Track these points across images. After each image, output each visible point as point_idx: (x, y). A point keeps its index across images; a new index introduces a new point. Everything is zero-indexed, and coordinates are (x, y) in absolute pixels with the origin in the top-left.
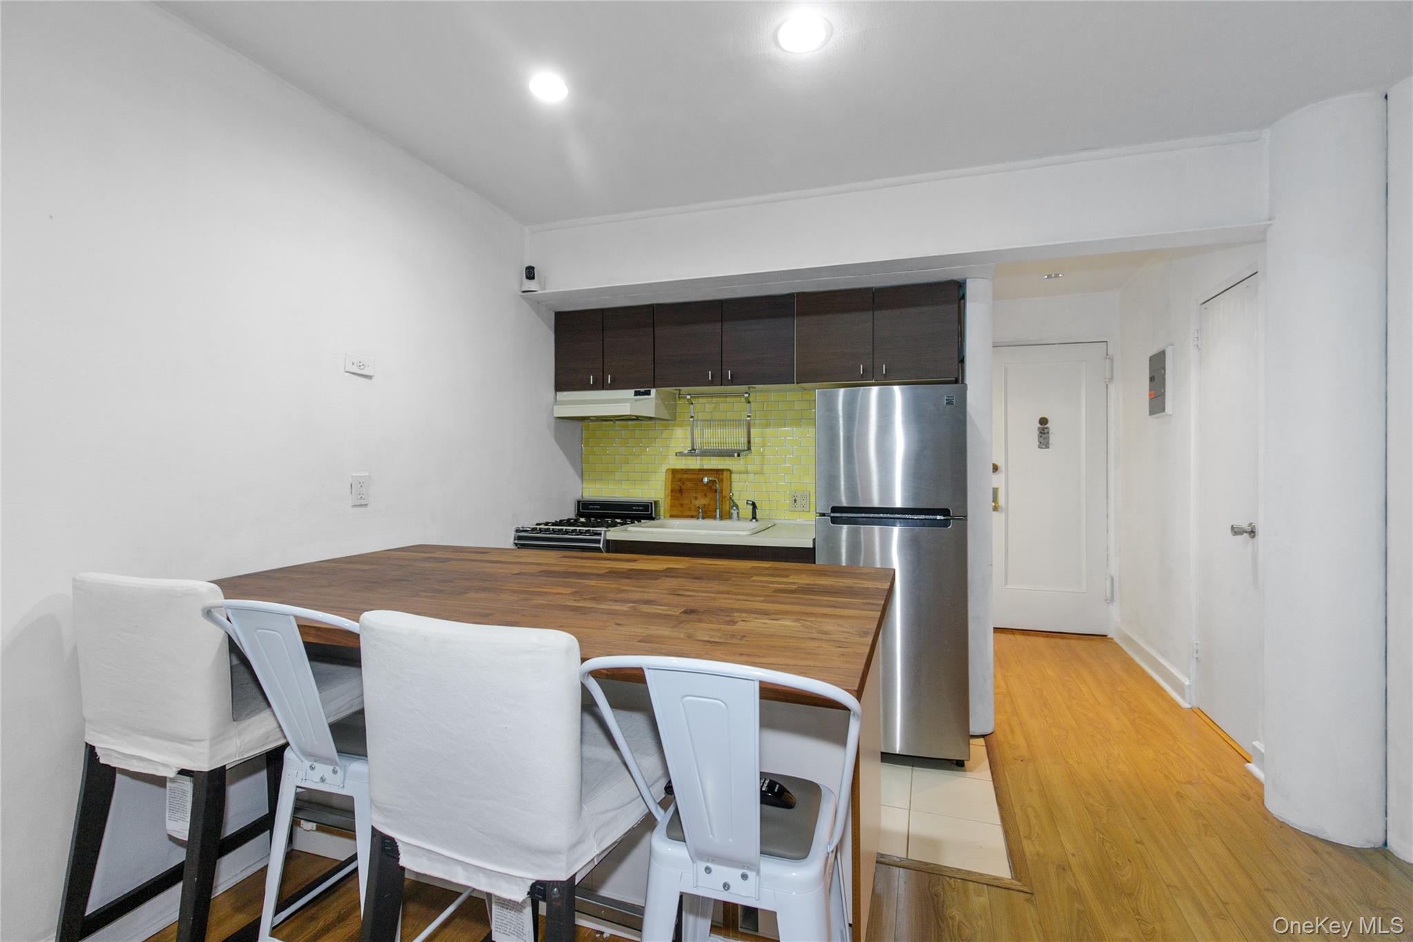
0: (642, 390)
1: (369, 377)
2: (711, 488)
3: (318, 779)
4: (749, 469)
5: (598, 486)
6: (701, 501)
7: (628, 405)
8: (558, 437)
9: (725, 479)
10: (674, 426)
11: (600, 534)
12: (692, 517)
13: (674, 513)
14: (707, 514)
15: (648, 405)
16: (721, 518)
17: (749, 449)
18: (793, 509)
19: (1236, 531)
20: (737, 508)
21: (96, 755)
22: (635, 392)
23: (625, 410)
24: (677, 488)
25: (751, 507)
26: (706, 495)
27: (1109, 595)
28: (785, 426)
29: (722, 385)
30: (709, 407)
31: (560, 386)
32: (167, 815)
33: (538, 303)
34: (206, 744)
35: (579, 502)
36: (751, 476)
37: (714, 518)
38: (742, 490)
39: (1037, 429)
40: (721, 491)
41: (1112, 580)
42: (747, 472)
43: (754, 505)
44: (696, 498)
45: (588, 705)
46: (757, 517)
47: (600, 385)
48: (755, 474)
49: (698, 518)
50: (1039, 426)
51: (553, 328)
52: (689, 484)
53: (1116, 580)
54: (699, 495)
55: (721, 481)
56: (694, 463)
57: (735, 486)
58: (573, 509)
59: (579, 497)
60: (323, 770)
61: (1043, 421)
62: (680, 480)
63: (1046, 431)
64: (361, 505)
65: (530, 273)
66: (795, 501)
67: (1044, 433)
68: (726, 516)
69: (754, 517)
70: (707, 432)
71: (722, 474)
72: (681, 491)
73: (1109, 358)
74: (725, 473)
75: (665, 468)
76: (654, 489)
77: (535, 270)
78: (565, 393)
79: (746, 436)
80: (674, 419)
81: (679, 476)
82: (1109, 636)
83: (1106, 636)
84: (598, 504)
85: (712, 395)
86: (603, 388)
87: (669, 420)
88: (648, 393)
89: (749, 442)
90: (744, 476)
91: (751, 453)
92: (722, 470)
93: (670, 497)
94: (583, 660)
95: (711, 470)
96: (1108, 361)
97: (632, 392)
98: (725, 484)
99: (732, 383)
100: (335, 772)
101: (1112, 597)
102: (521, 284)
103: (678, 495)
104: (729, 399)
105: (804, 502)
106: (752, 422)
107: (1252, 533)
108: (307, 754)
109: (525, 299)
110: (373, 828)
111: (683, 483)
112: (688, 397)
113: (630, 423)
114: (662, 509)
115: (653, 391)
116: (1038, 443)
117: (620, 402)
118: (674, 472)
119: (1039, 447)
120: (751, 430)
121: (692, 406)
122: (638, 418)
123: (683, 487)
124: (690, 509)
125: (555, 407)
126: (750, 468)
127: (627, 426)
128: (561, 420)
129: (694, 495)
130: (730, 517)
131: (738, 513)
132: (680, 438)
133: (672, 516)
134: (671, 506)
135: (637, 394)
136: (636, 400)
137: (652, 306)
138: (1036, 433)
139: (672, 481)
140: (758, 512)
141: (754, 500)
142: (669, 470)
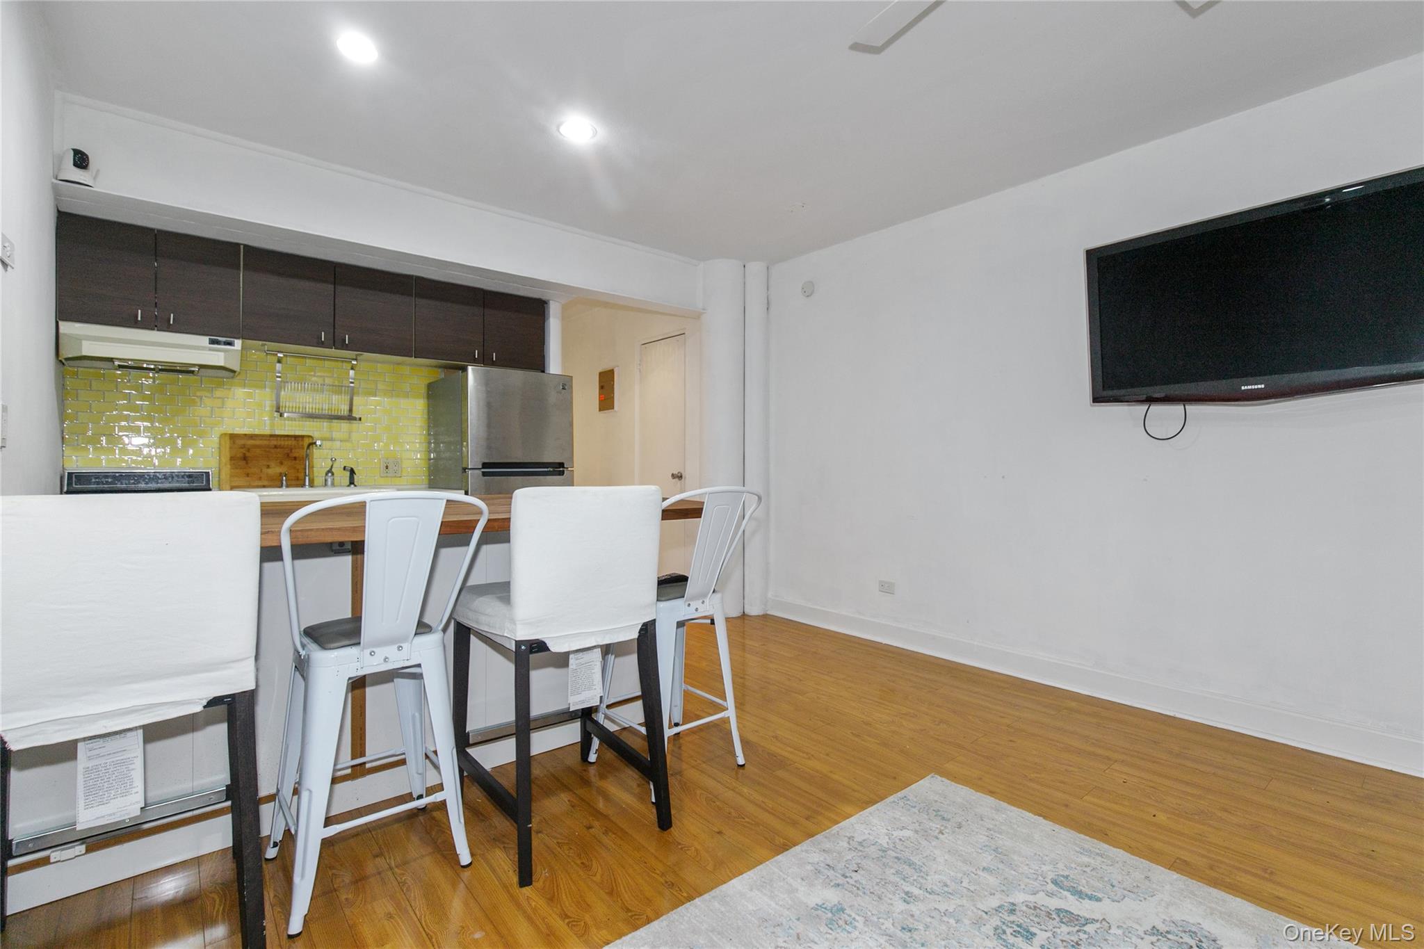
0: (222, 339)
2: (288, 455)
4: (334, 436)
7: (200, 353)
10: (258, 383)
13: (234, 484)
15: (228, 356)
17: (349, 416)
18: (385, 475)
19: (673, 476)
22: (211, 340)
24: (239, 455)
25: (348, 474)
26: (281, 463)
28: (376, 396)
31: (64, 314)
36: (337, 444)
37: (302, 486)
42: (332, 439)
43: (352, 472)
44: (268, 467)
46: (355, 483)
48: (341, 441)
52: (257, 451)
54: (272, 464)
55: (299, 448)
62: (243, 446)
65: (81, 161)
66: (387, 467)
71: (302, 440)
72: (245, 458)
74: (306, 440)
75: (217, 435)
76: (200, 458)
77: (88, 157)
79: (347, 401)
80: (257, 376)
81: (242, 442)
88: (229, 343)
89: (351, 409)
90: (329, 444)
93: (229, 466)
95: (287, 436)
97: (206, 339)
103: (243, 463)
104: (331, 364)
105: (395, 468)
106: (356, 389)
107: (681, 477)
111: (249, 450)
114: (216, 480)
115: (238, 342)
118: (233, 437)
123: (248, 454)
124: (260, 479)
126: (336, 435)
129: (265, 463)
131: (332, 480)
134: (230, 475)
136: (210, 349)
139: (231, 448)
140: (355, 477)
141: (353, 467)
142: (223, 436)
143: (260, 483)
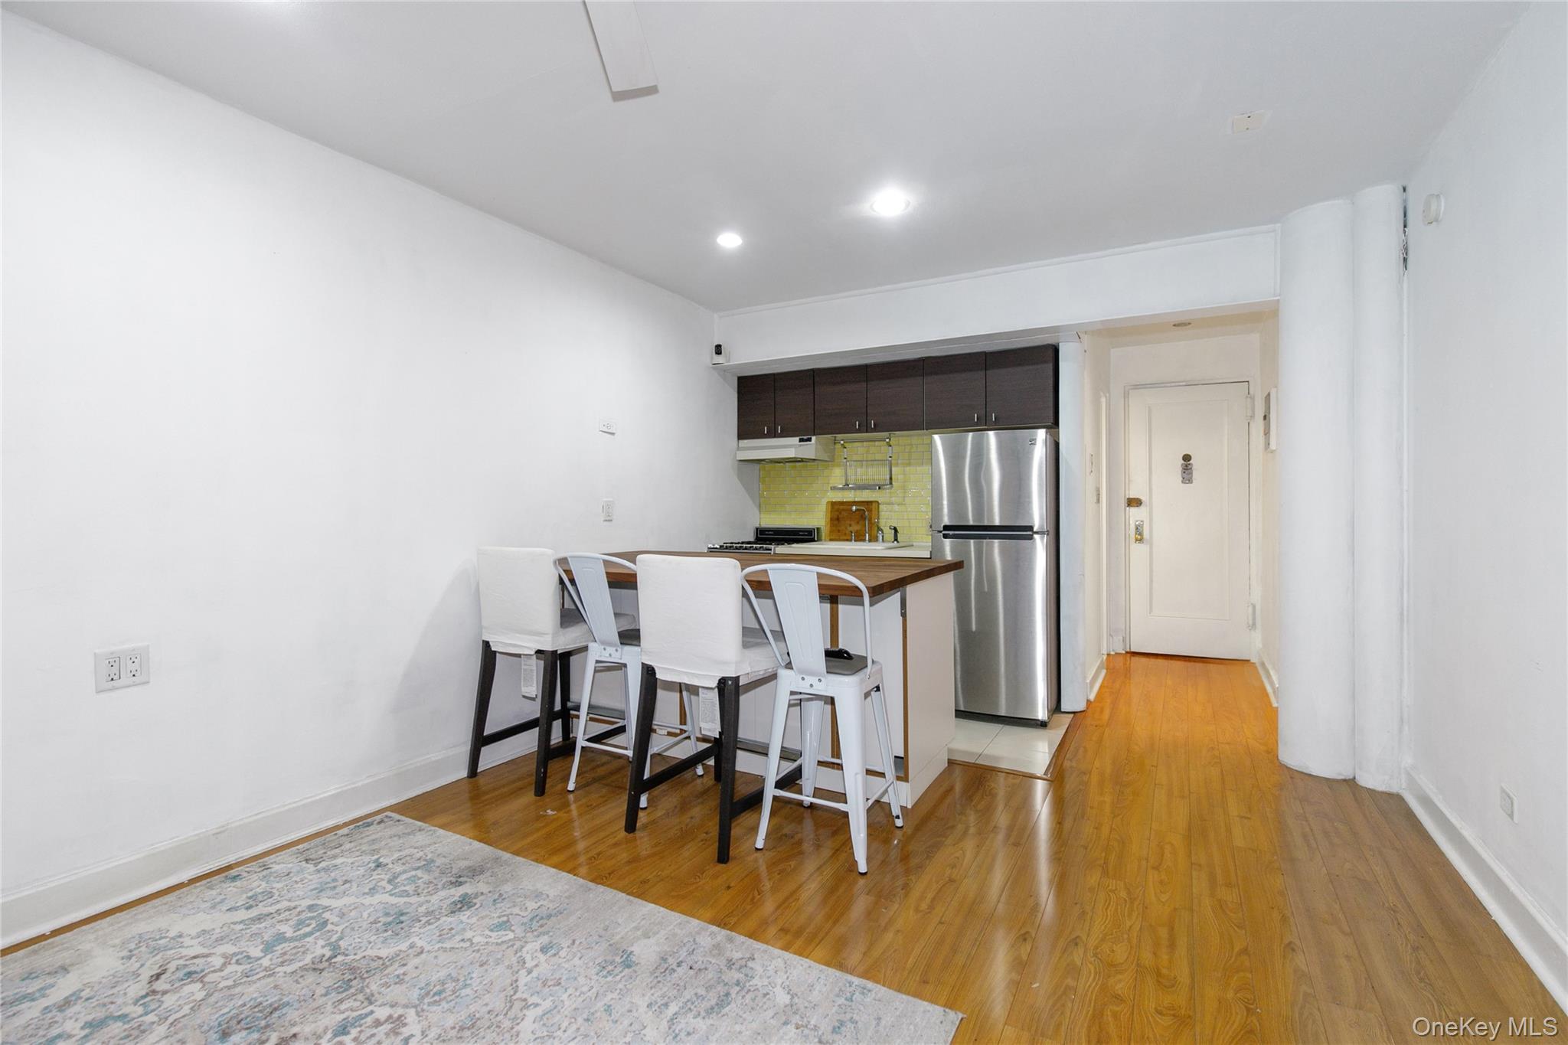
0: (805, 437)
1: (613, 434)
2: (861, 516)
3: (608, 655)
4: (892, 500)
5: (772, 516)
6: (855, 528)
7: (793, 450)
8: (740, 475)
9: (873, 509)
10: (833, 466)
11: (771, 550)
12: (847, 540)
13: (832, 537)
14: (860, 538)
15: (811, 449)
16: (870, 541)
17: (891, 483)
20: (883, 532)
21: (489, 646)
22: (800, 439)
23: (790, 453)
24: (836, 517)
25: (893, 531)
26: (857, 522)
27: (1251, 623)
29: (867, 432)
30: (861, 450)
31: (742, 435)
32: (522, 683)
33: (725, 371)
34: (550, 636)
35: (757, 529)
36: (895, 506)
37: (864, 540)
38: (887, 518)
39: (1180, 465)
40: (870, 520)
41: (1254, 607)
42: (891, 503)
43: (895, 529)
44: (850, 525)
45: (745, 594)
46: (899, 540)
47: (773, 434)
48: (897, 504)
49: (851, 540)
50: (1183, 462)
51: (736, 390)
52: (845, 514)
53: (1258, 608)
54: (852, 523)
55: (870, 511)
56: (849, 496)
57: (883, 514)
58: (753, 535)
59: (758, 526)
60: (610, 650)
61: (1187, 458)
62: (838, 510)
63: (1190, 467)
64: (609, 521)
65: (718, 350)
67: (1187, 469)
68: (873, 539)
69: (896, 539)
70: (860, 471)
72: (838, 519)
73: (1251, 398)
74: (874, 504)
75: (824, 501)
76: (817, 518)
77: (722, 347)
78: (746, 441)
79: (888, 472)
80: (832, 460)
81: (836, 507)
82: (1252, 661)
83: (1248, 661)
84: (772, 531)
85: (862, 441)
86: (775, 437)
87: (826, 461)
88: (809, 440)
89: (891, 479)
90: (889, 507)
91: (892, 487)
92: (871, 502)
93: (829, 524)
94: (743, 569)
95: (863, 502)
96: (1249, 400)
97: (797, 439)
98: (874, 512)
99: (875, 430)
100: (617, 650)
101: (1254, 624)
102: (712, 358)
103: (836, 522)
104: (877, 443)
106: (893, 462)
108: (603, 643)
109: (714, 369)
110: (642, 663)
111: (840, 513)
112: (842, 442)
113: (798, 464)
114: (823, 534)
115: (814, 438)
116: (1181, 479)
117: (787, 447)
118: (833, 504)
119: (1182, 482)
120: (893, 469)
121: (845, 450)
122: (802, 460)
123: (841, 516)
124: (845, 534)
125: (738, 452)
127: (795, 467)
128: (741, 463)
129: (849, 522)
130: (876, 540)
131: (883, 536)
132: (837, 476)
133: (831, 540)
134: (830, 532)
135: (801, 440)
136: (801, 445)
137: (813, 370)
138: (1180, 470)
139: (831, 512)
140: (899, 535)
141: (896, 526)
142: (828, 502)
143: (846, 538)
